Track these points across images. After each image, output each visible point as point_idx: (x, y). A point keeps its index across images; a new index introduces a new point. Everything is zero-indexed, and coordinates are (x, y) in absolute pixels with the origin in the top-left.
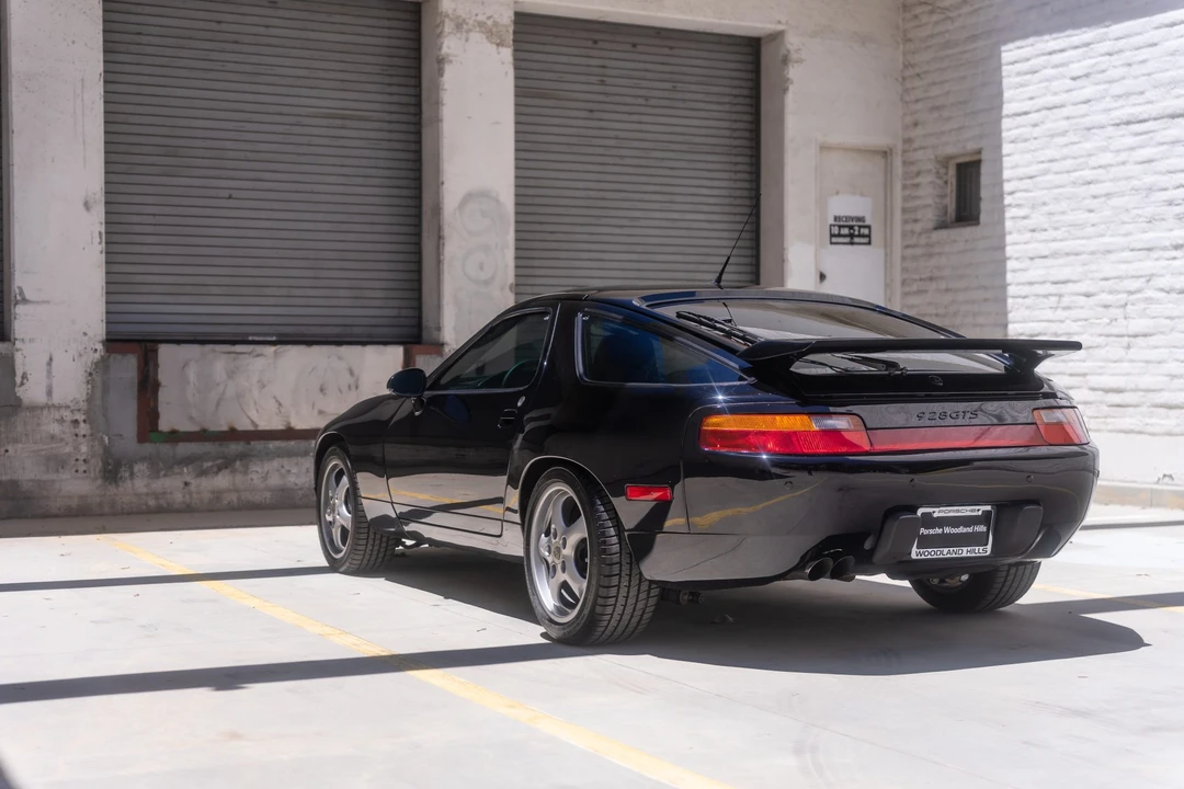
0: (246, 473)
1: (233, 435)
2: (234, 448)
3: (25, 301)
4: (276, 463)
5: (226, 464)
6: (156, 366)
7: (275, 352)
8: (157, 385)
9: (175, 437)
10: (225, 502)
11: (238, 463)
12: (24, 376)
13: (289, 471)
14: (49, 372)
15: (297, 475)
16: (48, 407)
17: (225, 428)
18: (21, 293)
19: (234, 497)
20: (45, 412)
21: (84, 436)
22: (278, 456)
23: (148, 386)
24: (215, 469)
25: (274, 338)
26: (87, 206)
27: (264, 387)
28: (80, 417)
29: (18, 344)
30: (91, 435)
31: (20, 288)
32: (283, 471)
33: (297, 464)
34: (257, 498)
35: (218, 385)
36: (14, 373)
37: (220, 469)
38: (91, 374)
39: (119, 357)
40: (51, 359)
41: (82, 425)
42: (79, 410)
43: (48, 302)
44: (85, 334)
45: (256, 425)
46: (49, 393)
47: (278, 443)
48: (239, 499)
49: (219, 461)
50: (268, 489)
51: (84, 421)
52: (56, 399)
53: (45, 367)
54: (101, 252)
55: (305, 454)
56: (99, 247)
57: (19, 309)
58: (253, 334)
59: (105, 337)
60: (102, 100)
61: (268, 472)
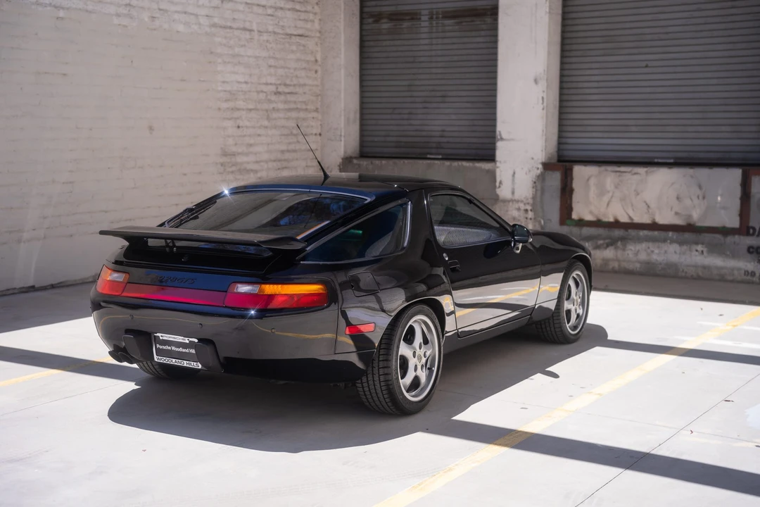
0: (624, 250)
1: (616, 224)
2: (618, 233)
3: (502, 139)
4: (644, 245)
5: (612, 243)
6: (572, 179)
7: (646, 172)
8: (572, 191)
9: (581, 223)
10: (611, 267)
11: (619, 243)
12: (501, 183)
13: (653, 252)
14: (513, 180)
15: (659, 254)
16: (512, 201)
17: (612, 220)
18: (500, 135)
19: (616, 265)
20: (511, 204)
21: (531, 219)
22: (646, 241)
23: (566, 191)
24: (605, 245)
25: (672, 161)
26: (536, 81)
27: (638, 194)
28: (529, 208)
29: (498, 164)
30: (535, 219)
31: (500, 132)
32: (649, 251)
33: (658, 247)
34: (630, 267)
35: (609, 192)
36: (495, 181)
37: (608, 245)
38: (535, 183)
39: (550, 172)
40: (514, 173)
41: (530, 212)
42: (528, 204)
43: (512, 140)
44: (533, 159)
45: (632, 219)
46: (513, 193)
47: (646, 232)
48: (619, 266)
49: (607, 241)
50: (639, 262)
51: (531, 210)
52: (517, 197)
53: (511, 178)
54: (543, 109)
55: (664, 241)
56: (542, 106)
57: (499, 144)
58: (657, 158)
59: (544, 160)
60: (548, 15)
61: (639, 251)
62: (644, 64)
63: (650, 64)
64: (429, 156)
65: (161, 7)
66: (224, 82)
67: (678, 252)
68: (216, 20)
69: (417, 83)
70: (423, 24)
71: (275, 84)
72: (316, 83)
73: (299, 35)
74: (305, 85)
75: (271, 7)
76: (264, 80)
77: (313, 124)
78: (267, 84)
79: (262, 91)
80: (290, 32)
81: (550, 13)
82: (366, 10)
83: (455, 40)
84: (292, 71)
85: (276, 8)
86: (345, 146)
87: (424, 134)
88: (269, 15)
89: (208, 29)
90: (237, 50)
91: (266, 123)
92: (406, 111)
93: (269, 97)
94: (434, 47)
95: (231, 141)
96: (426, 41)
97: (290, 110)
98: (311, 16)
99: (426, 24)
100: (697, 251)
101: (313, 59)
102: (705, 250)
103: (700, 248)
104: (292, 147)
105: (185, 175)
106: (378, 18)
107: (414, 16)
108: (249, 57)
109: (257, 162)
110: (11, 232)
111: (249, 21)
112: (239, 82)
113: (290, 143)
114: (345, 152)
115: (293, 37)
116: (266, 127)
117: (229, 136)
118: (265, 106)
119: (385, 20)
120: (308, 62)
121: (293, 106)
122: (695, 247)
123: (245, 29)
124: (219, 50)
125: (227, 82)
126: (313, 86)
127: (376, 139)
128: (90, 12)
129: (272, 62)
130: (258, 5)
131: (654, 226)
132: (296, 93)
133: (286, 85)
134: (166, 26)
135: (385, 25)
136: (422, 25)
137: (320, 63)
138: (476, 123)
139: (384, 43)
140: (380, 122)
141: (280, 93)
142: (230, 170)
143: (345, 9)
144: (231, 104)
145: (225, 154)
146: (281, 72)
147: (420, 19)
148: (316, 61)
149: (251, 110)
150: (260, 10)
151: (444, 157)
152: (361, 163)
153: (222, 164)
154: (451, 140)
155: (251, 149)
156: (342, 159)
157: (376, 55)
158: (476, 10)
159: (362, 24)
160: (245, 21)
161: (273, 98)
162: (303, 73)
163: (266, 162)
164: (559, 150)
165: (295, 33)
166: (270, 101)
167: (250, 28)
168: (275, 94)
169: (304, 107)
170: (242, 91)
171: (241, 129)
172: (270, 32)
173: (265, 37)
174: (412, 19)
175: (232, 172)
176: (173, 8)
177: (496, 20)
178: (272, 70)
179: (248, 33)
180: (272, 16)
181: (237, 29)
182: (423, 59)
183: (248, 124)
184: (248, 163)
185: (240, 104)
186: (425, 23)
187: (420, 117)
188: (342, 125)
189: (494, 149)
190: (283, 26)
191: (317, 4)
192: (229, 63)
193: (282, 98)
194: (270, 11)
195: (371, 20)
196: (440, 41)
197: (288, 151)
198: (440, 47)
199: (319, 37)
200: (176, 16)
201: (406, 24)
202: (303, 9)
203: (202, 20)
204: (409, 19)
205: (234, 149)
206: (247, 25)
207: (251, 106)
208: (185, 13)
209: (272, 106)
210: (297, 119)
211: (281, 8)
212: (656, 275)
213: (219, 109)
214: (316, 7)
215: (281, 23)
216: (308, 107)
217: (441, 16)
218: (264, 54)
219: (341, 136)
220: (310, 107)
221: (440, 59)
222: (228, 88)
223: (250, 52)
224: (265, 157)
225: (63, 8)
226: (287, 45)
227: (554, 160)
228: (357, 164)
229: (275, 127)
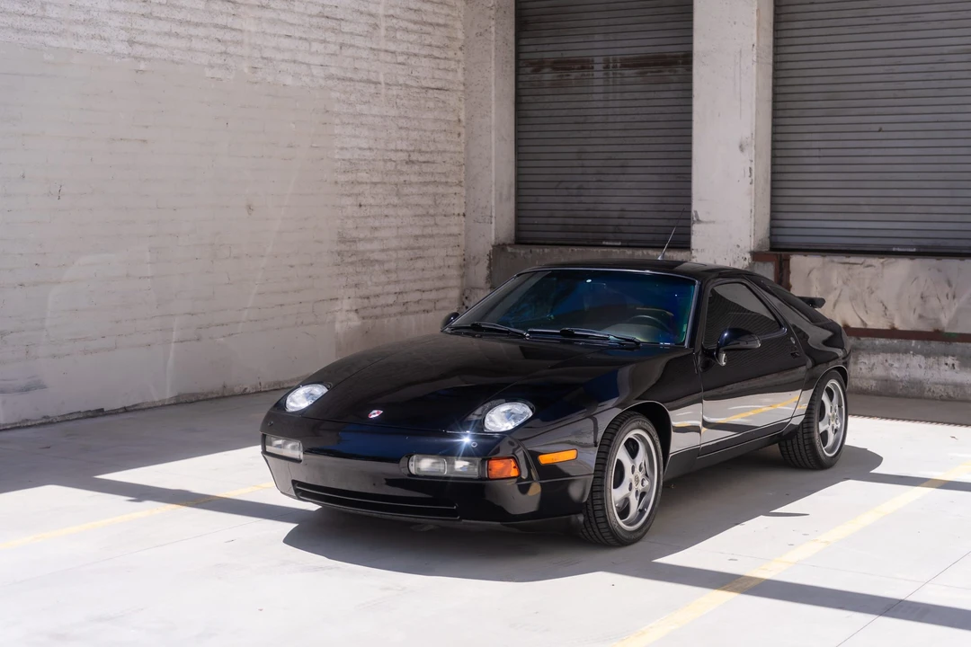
0: (856, 363)
1: (847, 331)
3: (699, 221)
4: (881, 357)
6: (789, 272)
7: (883, 263)
8: (789, 287)
13: (892, 365)
15: (899, 369)
18: (697, 215)
22: (883, 352)
25: (914, 250)
26: (741, 148)
27: (872, 293)
29: (694, 253)
31: (696, 212)
33: (899, 360)
34: (864, 385)
35: (835, 289)
39: (761, 264)
43: (714, 222)
44: (738, 246)
45: (866, 324)
47: (883, 341)
50: (874, 378)
54: (751, 183)
55: (906, 352)
56: (749, 180)
57: (695, 228)
58: (897, 246)
59: (752, 249)
60: (755, 64)
61: (874, 364)
62: (876, 127)
63: (884, 127)
64: (604, 243)
65: (265, 56)
66: (342, 149)
67: (923, 367)
68: (333, 71)
69: (589, 149)
70: (596, 74)
71: (407, 151)
72: (458, 149)
73: (437, 89)
74: (445, 151)
75: (403, 53)
76: (392, 146)
77: (456, 201)
78: (396, 151)
79: (391, 160)
80: (427, 86)
81: (758, 62)
82: (523, 56)
83: (637, 95)
84: (428, 134)
85: (408, 55)
86: (496, 229)
87: (598, 214)
88: (400, 64)
89: (322, 82)
90: (358, 108)
91: (395, 200)
92: (575, 185)
93: (399, 167)
94: (611, 104)
95: (350, 224)
96: (601, 97)
97: (426, 184)
98: (453, 65)
99: (601, 74)
100: (946, 364)
101: (456, 119)
102: (957, 363)
103: (950, 360)
104: (428, 231)
105: (292, 266)
106: (539, 66)
107: (585, 65)
108: (374, 116)
109: (383, 250)
110: (75, 340)
111: (375, 72)
112: (360, 149)
113: (425, 226)
114: (496, 239)
115: (431, 91)
116: (395, 206)
117: (348, 217)
118: (394, 179)
119: (546, 70)
120: (448, 122)
121: (429, 178)
122: (943, 360)
123: (369, 81)
124: (336, 108)
125: (346, 149)
126: (455, 152)
127: (536, 221)
128: (177, 63)
129: (402, 123)
130: (386, 51)
131: (892, 333)
132: (434, 163)
133: (420, 151)
134: (270, 79)
135: (548, 76)
136: (595, 76)
137: (464, 124)
138: (665, 200)
139: (547, 99)
140: (542, 199)
141: (413, 162)
142: (350, 260)
143: (496, 56)
144: (350, 177)
145: (343, 240)
146: (414, 135)
147: (593, 68)
148: (459, 120)
149: (375, 184)
150: (389, 58)
151: (626, 244)
152: (518, 251)
153: (339, 253)
154: (633, 222)
155: (377, 234)
156: (493, 246)
157: (536, 113)
158: (665, 57)
159: (517, 74)
160: (369, 71)
161: (405, 168)
162: (442, 137)
163: (395, 250)
164: (772, 235)
165: (433, 86)
166: (401, 173)
167: (374, 80)
168: (407, 163)
169: (443, 180)
170: (365, 160)
171: (363, 208)
172: (401, 85)
173: (394, 91)
174: (583, 68)
175: (352, 263)
176: (279, 56)
177: (690, 70)
178: (404, 133)
179: (373, 86)
180: (404, 64)
181: (361, 81)
182: (596, 119)
183: (372, 201)
184: (373, 252)
185: (363, 176)
186: (598, 72)
187: (592, 192)
188: (493, 204)
189: (689, 234)
190: (417, 77)
191: (461, 49)
192: (348, 124)
193: (416, 168)
194: (401, 59)
195: (529, 70)
196: (618, 96)
197: (424, 236)
198: (617, 104)
199: (464, 91)
200: (283, 66)
201: (574, 75)
202: (443, 56)
203: (316, 71)
204: (578, 69)
205: (355, 234)
206: (373, 76)
207: (375, 179)
208: (295, 62)
209: (402, 179)
210: (435, 195)
211: (415, 55)
212: (895, 395)
213: (336, 182)
214: (459, 53)
215: (415, 74)
216: (449, 180)
217: (619, 65)
218: (393, 112)
219: (491, 216)
220: (452, 179)
221: (619, 119)
222: (347, 155)
223: (375, 110)
224: (394, 243)
225: (144, 59)
226: (423, 102)
227: (766, 249)
228: (511, 253)
229: (407, 206)
